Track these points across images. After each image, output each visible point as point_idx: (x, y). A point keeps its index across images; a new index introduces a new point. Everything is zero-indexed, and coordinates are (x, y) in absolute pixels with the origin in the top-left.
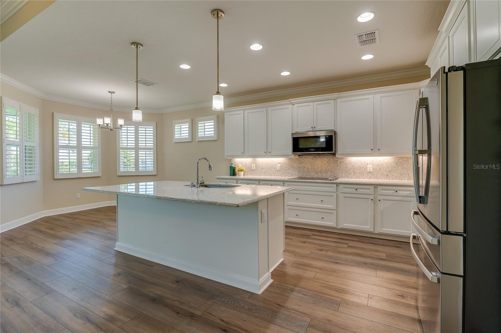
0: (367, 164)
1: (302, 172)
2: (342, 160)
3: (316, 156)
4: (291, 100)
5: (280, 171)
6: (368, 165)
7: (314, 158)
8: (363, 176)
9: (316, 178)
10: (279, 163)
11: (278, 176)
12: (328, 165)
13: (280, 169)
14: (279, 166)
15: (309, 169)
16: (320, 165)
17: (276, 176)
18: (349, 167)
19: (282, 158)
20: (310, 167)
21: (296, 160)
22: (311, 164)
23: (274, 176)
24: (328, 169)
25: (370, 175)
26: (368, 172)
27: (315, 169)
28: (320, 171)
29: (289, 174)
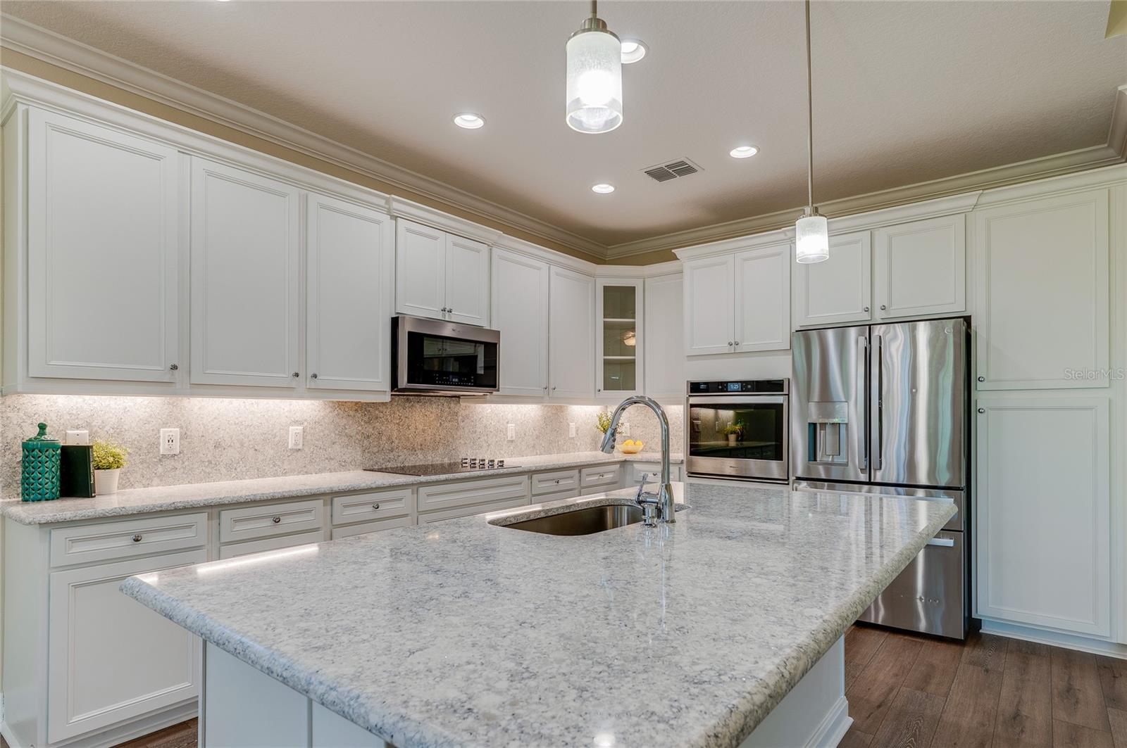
0: (508, 423)
1: (375, 450)
2: (467, 412)
3: (411, 398)
4: (394, 200)
5: (299, 453)
6: (509, 425)
7: (407, 405)
8: (501, 452)
9: (412, 467)
10: (296, 422)
11: (292, 472)
12: (439, 424)
13: (300, 447)
14: (296, 434)
15: (394, 439)
16: (421, 427)
17: (285, 474)
18: (478, 430)
19: (307, 402)
20: (395, 434)
21: (356, 410)
22: (398, 424)
23: (275, 475)
24: (438, 440)
25: (512, 448)
26: (509, 441)
27: (408, 439)
28: (421, 445)
29: (332, 462)
